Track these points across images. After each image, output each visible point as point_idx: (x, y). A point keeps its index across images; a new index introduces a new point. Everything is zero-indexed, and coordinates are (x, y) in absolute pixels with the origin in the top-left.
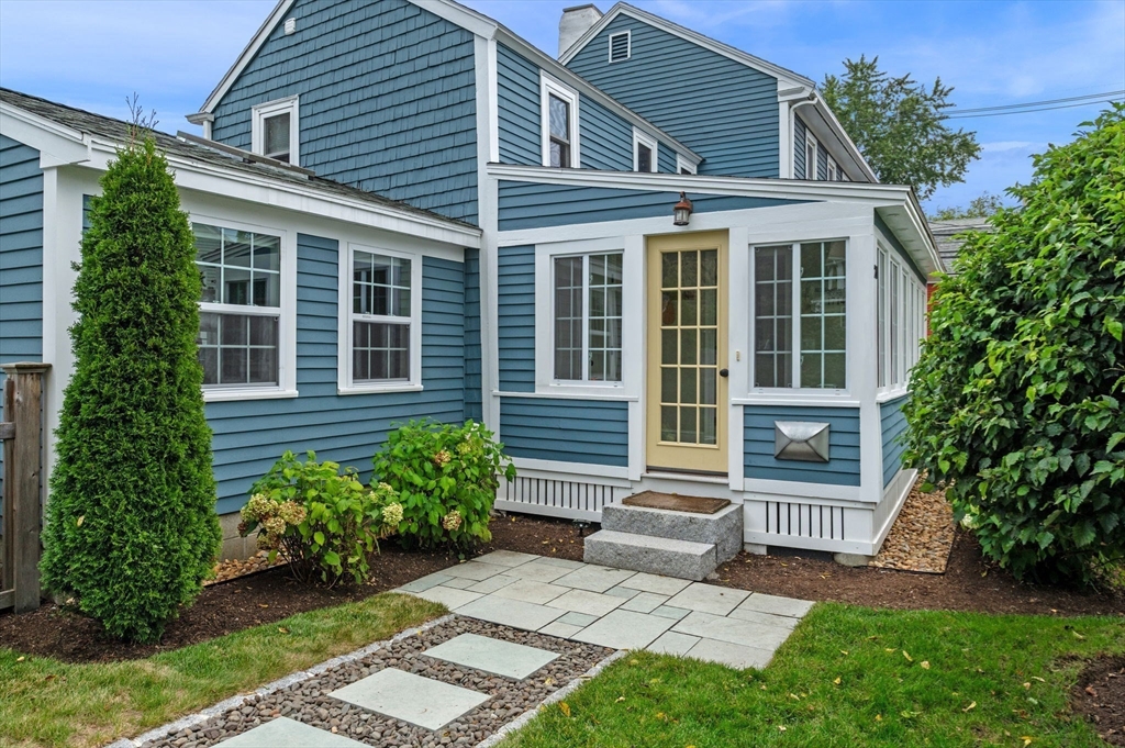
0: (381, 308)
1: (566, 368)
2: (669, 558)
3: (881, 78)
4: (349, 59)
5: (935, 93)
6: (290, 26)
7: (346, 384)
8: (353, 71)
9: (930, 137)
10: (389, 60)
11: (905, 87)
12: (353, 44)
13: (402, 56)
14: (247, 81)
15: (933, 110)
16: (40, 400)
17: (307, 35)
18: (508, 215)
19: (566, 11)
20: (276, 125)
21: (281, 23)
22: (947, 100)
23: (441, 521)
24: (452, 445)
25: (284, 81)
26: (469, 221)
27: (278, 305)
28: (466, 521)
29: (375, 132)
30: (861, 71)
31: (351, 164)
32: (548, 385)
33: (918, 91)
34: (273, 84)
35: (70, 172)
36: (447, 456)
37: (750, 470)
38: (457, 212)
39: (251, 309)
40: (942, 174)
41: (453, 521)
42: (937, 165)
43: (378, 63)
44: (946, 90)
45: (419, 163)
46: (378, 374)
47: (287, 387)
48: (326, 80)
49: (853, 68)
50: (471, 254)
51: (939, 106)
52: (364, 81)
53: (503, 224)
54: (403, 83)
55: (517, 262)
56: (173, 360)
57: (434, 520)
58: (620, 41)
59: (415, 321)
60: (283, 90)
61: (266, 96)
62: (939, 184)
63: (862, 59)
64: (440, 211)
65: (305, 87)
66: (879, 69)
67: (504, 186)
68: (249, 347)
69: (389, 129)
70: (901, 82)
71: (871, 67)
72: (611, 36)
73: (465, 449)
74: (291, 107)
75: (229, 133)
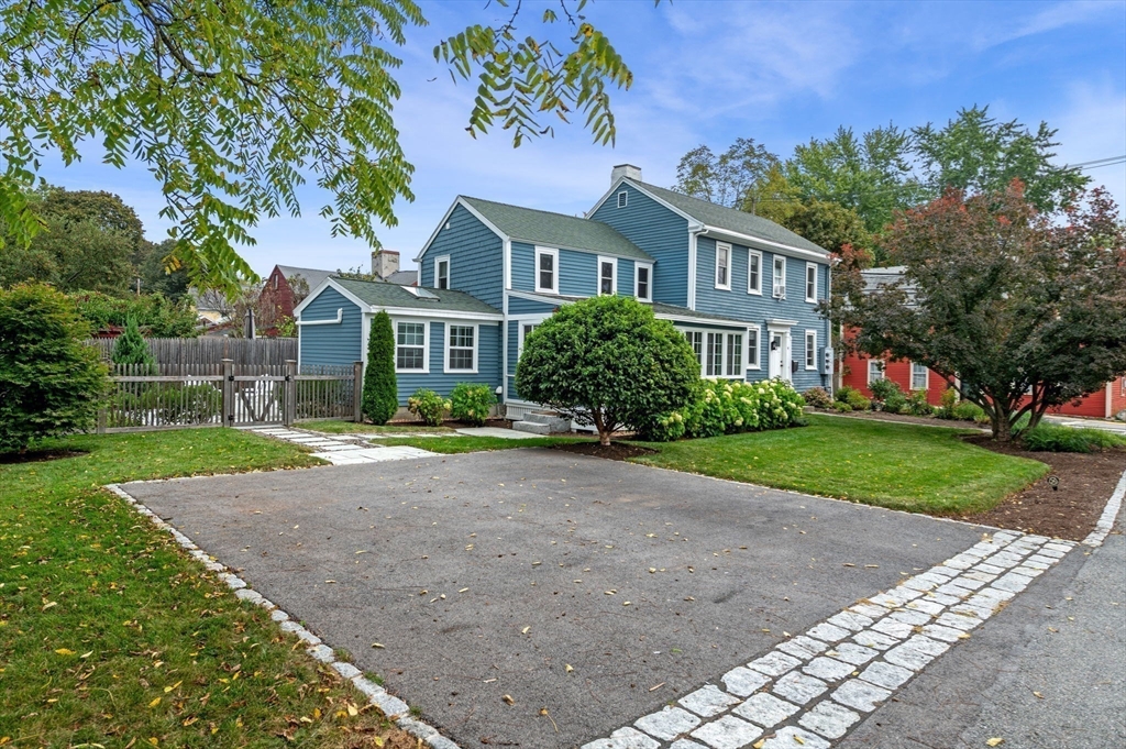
0: (462, 344)
2: (532, 427)
3: (990, 124)
4: (466, 243)
5: (1040, 133)
6: (448, 226)
7: (447, 370)
8: (467, 248)
9: (1038, 174)
10: (478, 245)
11: (1012, 129)
12: (467, 237)
13: (482, 244)
14: (434, 246)
15: (1039, 149)
16: (361, 370)
17: (453, 231)
18: (512, 308)
20: (443, 265)
21: (445, 224)
22: (1051, 140)
23: (467, 413)
24: (473, 390)
25: (445, 248)
26: (499, 311)
27: (423, 344)
28: (476, 413)
29: (474, 273)
30: (972, 119)
31: (466, 284)
33: (1025, 134)
34: (442, 249)
35: (368, 314)
36: (471, 393)
38: (497, 306)
39: (415, 346)
41: (471, 413)
43: (474, 246)
44: (1050, 131)
45: (487, 286)
46: (461, 366)
47: (426, 369)
48: (459, 250)
49: (965, 115)
50: (501, 323)
51: (1045, 146)
52: (470, 252)
53: (510, 312)
54: (482, 255)
55: (513, 325)
58: (623, 197)
59: (475, 348)
60: (445, 252)
61: (440, 253)
63: (975, 107)
65: (452, 252)
66: (988, 116)
67: (510, 297)
68: (414, 357)
69: (477, 272)
70: (1008, 127)
71: (982, 115)
72: (619, 193)
73: (478, 391)
74: (447, 258)
75: (427, 267)
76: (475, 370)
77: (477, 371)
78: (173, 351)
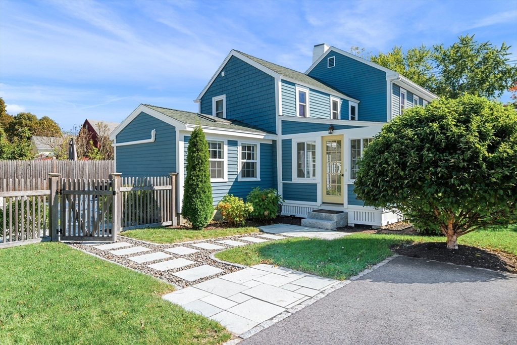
0: (249, 158)
1: (301, 174)
4: (240, 84)
5: (502, 49)
6: (223, 74)
7: (240, 179)
9: (500, 69)
10: (251, 85)
11: (487, 47)
12: (240, 80)
13: (254, 84)
14: (212, 89)
15: (501, 57)
17: (228, 77)
18: (284, 130)
19: (315, 46)
20: (219, 103)
21: (220, 73)
22: (508, 52)
23: (263, 213)
24: (266, 194)
25: (222, 90)
26: (274, 132)
27: (223, 158)
28: (270, 214)
31: (241, 115)
32: (295, 179)
33: (493, 48)
34: (219, 91)
35: (181, 132)
37: (349, 203)
39: (217, 160)
40: (507, 86)
41: (266, 213)
42: (504, 82)
43: (248, 86)
44: (507, 47)
45: (260, 115)
46: (248, 176)
47: (226, 179)
48: (233, 90)
50: (274, 142)
51: (504, 55)
52: (244, 91)
53: (283, 133)
54: (255, 92)
55: (287, 144)
56: (205, 172)
57: (262, 213)
58: (331, 61)
59: (258, 161)
60: (221, 93)
61: (216, 95)
62: (505, 91)
64: (265, 129)
65: (227, 92)
66: (474, 40)
67: (283, 122)
68: (217, 169)
69: (252, 105)
70: (485, 45)
71: (471, 39)
72: (328, 58)
73: (270, 195)
74: (223, 97)
75: (205, 105)
76: (258, 178)
77: (260, 180)
78: (11, 170)
